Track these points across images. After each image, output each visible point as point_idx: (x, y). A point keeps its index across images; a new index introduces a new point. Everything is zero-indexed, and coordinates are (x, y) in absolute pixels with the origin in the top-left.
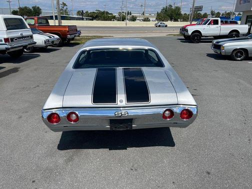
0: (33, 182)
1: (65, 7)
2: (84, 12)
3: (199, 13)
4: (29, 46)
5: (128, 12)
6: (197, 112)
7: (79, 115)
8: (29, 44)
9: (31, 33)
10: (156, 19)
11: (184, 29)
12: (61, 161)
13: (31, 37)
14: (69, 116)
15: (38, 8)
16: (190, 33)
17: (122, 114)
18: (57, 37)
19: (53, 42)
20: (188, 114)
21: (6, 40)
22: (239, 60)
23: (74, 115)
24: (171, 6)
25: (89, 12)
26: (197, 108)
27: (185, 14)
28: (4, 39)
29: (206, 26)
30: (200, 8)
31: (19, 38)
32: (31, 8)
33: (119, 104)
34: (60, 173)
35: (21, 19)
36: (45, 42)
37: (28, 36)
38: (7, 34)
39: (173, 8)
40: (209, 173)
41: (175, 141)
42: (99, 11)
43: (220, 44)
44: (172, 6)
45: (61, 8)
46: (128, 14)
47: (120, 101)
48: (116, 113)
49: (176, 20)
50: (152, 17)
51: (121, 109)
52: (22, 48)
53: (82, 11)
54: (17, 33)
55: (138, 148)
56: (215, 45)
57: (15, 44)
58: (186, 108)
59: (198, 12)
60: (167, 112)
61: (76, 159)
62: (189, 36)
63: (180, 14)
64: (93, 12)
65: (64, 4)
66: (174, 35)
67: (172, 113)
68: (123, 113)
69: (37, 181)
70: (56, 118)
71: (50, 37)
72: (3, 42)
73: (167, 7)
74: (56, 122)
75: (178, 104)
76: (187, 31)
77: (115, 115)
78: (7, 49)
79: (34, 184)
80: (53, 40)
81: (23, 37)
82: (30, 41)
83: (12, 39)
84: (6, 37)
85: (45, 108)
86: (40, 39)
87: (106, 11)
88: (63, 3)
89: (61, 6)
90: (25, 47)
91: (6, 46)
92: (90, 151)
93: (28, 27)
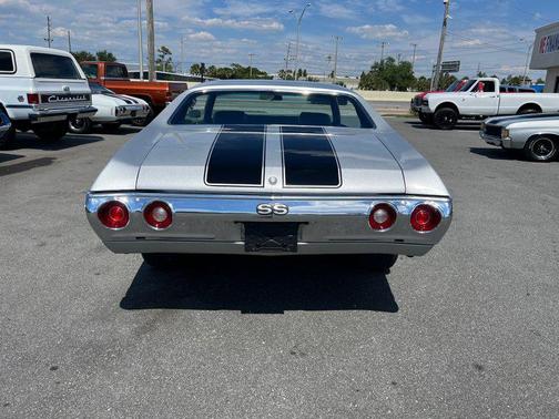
0: (54, 369)
1: (167, 57)
2: (207, 67)
3: (453, 77)
4: (79, 116)
5: (300, 70)
6: (451, 212)
7: (173, 211)
8: (82, 112)
9: (87, 89)
10: (360, 85)
11: (420, 102)
12: (125, 331)
13: (88, 97)
14: (149, 211)
15: (110, 55)
16: (433, 107)
17: (273, 210)
18: (142, 102)
19: (133, 112)
20: (428, 218)
21: (32, 98)
22: (542, 161)
23: (161, 210)
24: (391, 60)
25: (217, 67)
26: (450, 202)
27: (422, 78)
28: (29, 95)
29: (467, 95)
30: (454, 66)
31: (61, 96)
32: (95, 55)
33: (268, 187)
34: (119, 354)
35: (69, 59)
36: (117, 111)
37: (81, 95)
38: (36, 85)
39: (396, 63)
40: (480, 368)
41: (398, 301)
42: (237, 66)
43: (498, 124)
44: (393, 60)
45: (157, 58)
46: (300, 74)
47: (270, 181)
48: (260, 207)
49: (402, 89)
50: (352, 82)
51: (273, 198)
52: (64, 118)
53: (203, 64)
54: (56, 86)
55: (310, 313)
56: (488, 127)
57: (50, 108)
58: (426, 203)
59: (450, 74)
60: (380, 212)
61: (162, 328)
62: (431, 115)
63: (411, 78)
64: (226, 69)
65: (166, 51)
66: (399, 116)
67: (391, 213)
68: (275, 208)
69: (62, 368)
70: (120, 215)
71: (129, 102)
72: (26, 102)
73: (382, 62)
74: (120, 225)
75: (404, 194)
76: (426, 103)
77: (258, 210)
78: (32, 117)
79: (54, 373)
80: (134, 108)
81: (68, 95)
82: (83, 105)
83: (45, 98)
84: (32, 90)
85: (95, 189)
86: (106, 105)
87: (252, 66)
88: (163, 48)
89: (157, 53)
90: (72, 116)
91: (30, 111)
92: (198, 315)
93: (83, 75)
